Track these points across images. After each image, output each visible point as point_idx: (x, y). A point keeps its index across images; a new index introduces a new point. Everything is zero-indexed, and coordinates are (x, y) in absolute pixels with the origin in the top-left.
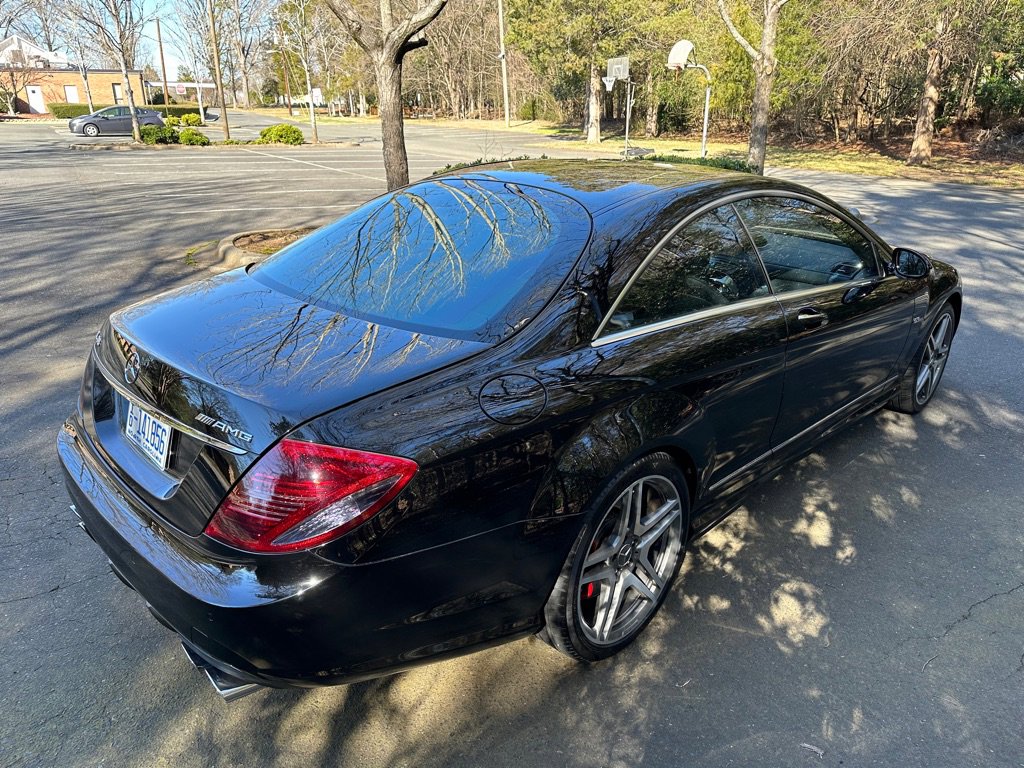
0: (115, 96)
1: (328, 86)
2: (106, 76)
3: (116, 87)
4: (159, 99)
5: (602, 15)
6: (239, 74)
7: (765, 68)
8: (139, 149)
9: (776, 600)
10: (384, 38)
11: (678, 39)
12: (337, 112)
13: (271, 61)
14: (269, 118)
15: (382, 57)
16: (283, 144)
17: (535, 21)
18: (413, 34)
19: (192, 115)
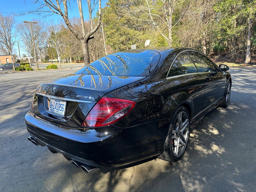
0: (7, 61)
1: (62, 56)
2: (4, 57)
3: (7, 59)
4: (19, 61)
5: (128, 36)
6: (39, 55)
7: (170, 42)
8: (15, 72)
9: (212, 146)
10: (84, 37)
11: (146, 40)
12: (64, 62)
13: (47, 51)
14: (47, 64)
15: (83, 41)
16: (52, 69)
17: (113, 38)
18: (91, 35)
19: (28, 65)
